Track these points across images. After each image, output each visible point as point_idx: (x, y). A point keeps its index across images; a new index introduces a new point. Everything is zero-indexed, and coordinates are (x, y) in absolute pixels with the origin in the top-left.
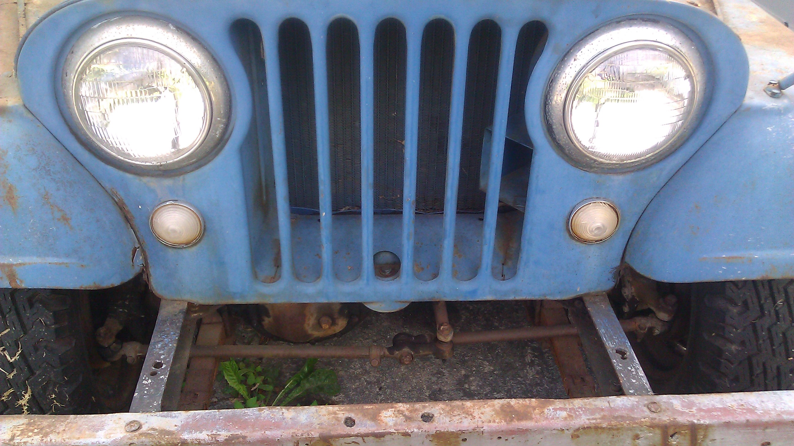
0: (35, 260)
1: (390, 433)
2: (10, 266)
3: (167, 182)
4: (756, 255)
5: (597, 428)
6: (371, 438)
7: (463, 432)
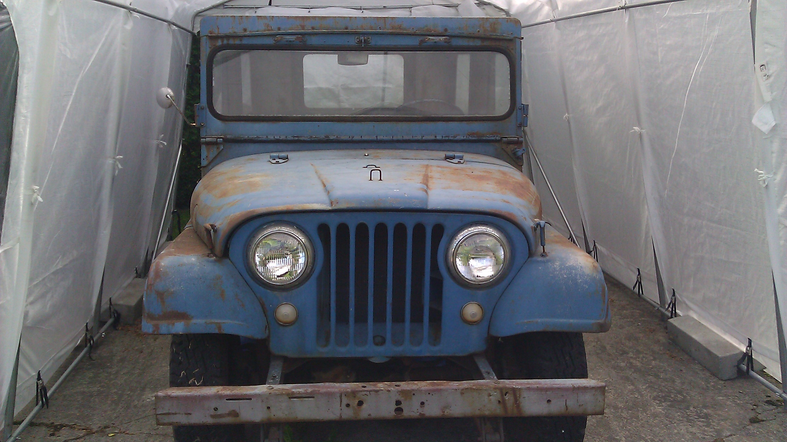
0: (229, 321)
1: (382, 390)
2: (219, 323)
3: (284, 294)
4: (539, 320)
5: (471, 389)
6: (373, 392)
7: (413, 390)
